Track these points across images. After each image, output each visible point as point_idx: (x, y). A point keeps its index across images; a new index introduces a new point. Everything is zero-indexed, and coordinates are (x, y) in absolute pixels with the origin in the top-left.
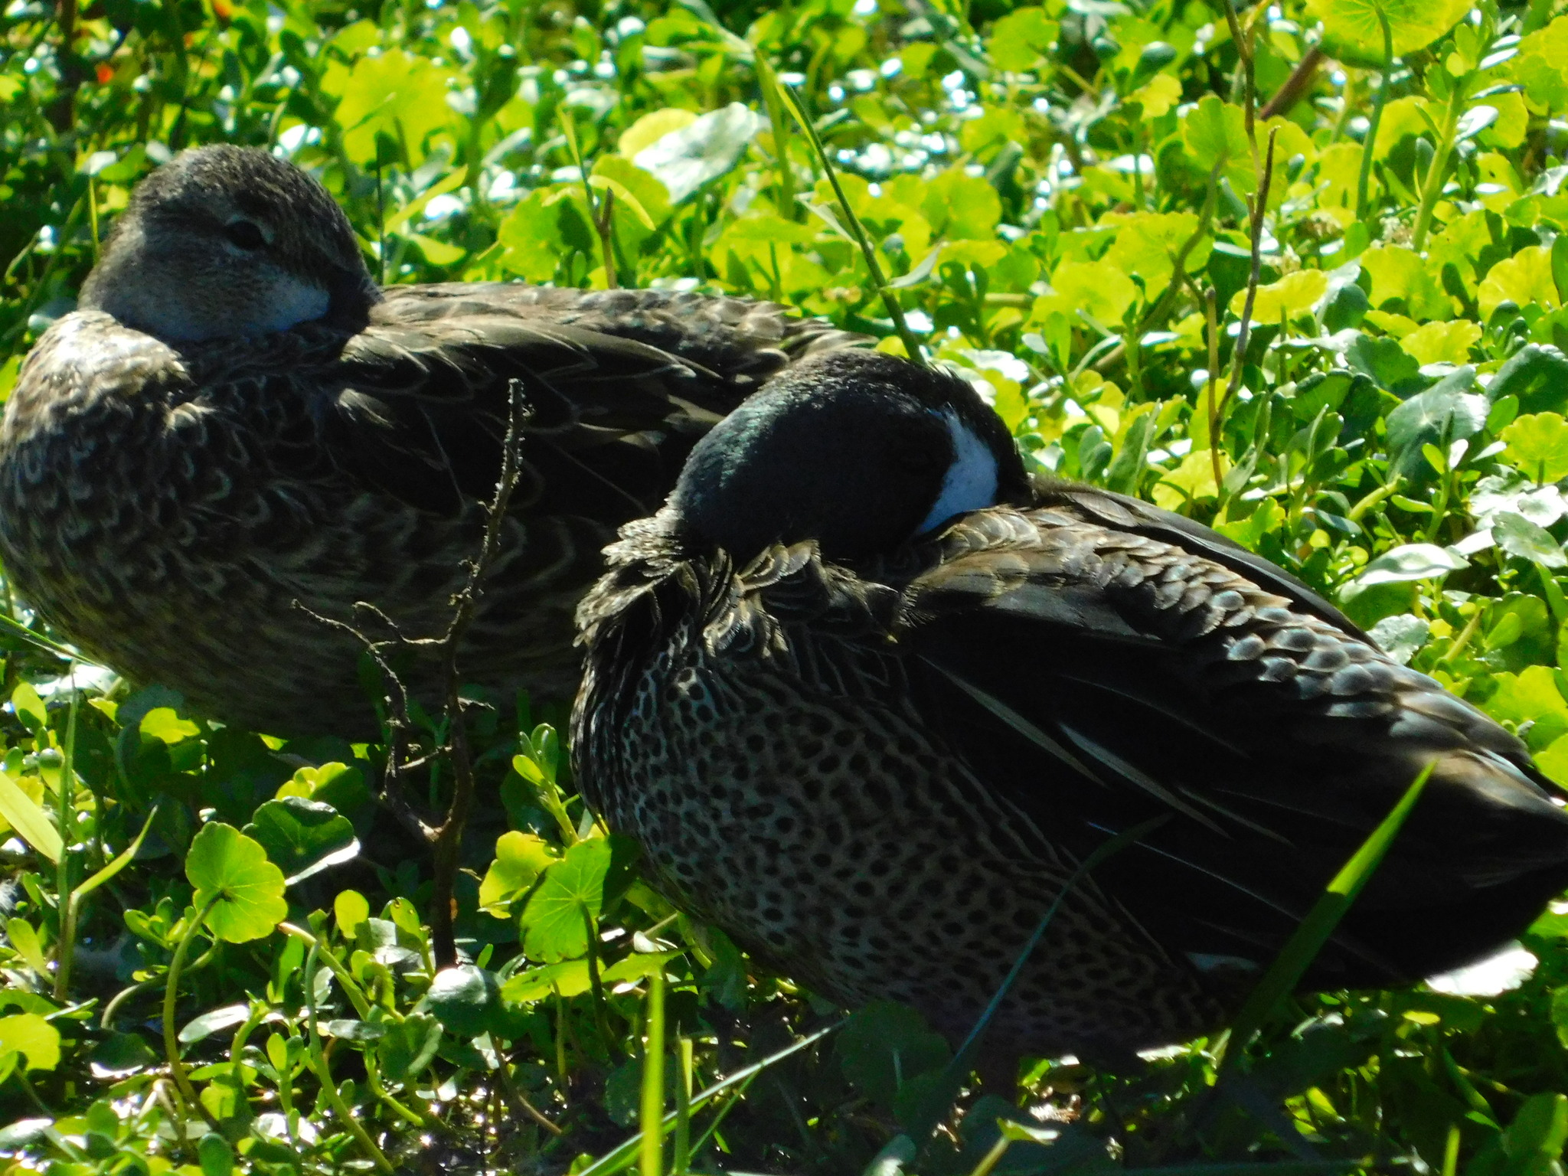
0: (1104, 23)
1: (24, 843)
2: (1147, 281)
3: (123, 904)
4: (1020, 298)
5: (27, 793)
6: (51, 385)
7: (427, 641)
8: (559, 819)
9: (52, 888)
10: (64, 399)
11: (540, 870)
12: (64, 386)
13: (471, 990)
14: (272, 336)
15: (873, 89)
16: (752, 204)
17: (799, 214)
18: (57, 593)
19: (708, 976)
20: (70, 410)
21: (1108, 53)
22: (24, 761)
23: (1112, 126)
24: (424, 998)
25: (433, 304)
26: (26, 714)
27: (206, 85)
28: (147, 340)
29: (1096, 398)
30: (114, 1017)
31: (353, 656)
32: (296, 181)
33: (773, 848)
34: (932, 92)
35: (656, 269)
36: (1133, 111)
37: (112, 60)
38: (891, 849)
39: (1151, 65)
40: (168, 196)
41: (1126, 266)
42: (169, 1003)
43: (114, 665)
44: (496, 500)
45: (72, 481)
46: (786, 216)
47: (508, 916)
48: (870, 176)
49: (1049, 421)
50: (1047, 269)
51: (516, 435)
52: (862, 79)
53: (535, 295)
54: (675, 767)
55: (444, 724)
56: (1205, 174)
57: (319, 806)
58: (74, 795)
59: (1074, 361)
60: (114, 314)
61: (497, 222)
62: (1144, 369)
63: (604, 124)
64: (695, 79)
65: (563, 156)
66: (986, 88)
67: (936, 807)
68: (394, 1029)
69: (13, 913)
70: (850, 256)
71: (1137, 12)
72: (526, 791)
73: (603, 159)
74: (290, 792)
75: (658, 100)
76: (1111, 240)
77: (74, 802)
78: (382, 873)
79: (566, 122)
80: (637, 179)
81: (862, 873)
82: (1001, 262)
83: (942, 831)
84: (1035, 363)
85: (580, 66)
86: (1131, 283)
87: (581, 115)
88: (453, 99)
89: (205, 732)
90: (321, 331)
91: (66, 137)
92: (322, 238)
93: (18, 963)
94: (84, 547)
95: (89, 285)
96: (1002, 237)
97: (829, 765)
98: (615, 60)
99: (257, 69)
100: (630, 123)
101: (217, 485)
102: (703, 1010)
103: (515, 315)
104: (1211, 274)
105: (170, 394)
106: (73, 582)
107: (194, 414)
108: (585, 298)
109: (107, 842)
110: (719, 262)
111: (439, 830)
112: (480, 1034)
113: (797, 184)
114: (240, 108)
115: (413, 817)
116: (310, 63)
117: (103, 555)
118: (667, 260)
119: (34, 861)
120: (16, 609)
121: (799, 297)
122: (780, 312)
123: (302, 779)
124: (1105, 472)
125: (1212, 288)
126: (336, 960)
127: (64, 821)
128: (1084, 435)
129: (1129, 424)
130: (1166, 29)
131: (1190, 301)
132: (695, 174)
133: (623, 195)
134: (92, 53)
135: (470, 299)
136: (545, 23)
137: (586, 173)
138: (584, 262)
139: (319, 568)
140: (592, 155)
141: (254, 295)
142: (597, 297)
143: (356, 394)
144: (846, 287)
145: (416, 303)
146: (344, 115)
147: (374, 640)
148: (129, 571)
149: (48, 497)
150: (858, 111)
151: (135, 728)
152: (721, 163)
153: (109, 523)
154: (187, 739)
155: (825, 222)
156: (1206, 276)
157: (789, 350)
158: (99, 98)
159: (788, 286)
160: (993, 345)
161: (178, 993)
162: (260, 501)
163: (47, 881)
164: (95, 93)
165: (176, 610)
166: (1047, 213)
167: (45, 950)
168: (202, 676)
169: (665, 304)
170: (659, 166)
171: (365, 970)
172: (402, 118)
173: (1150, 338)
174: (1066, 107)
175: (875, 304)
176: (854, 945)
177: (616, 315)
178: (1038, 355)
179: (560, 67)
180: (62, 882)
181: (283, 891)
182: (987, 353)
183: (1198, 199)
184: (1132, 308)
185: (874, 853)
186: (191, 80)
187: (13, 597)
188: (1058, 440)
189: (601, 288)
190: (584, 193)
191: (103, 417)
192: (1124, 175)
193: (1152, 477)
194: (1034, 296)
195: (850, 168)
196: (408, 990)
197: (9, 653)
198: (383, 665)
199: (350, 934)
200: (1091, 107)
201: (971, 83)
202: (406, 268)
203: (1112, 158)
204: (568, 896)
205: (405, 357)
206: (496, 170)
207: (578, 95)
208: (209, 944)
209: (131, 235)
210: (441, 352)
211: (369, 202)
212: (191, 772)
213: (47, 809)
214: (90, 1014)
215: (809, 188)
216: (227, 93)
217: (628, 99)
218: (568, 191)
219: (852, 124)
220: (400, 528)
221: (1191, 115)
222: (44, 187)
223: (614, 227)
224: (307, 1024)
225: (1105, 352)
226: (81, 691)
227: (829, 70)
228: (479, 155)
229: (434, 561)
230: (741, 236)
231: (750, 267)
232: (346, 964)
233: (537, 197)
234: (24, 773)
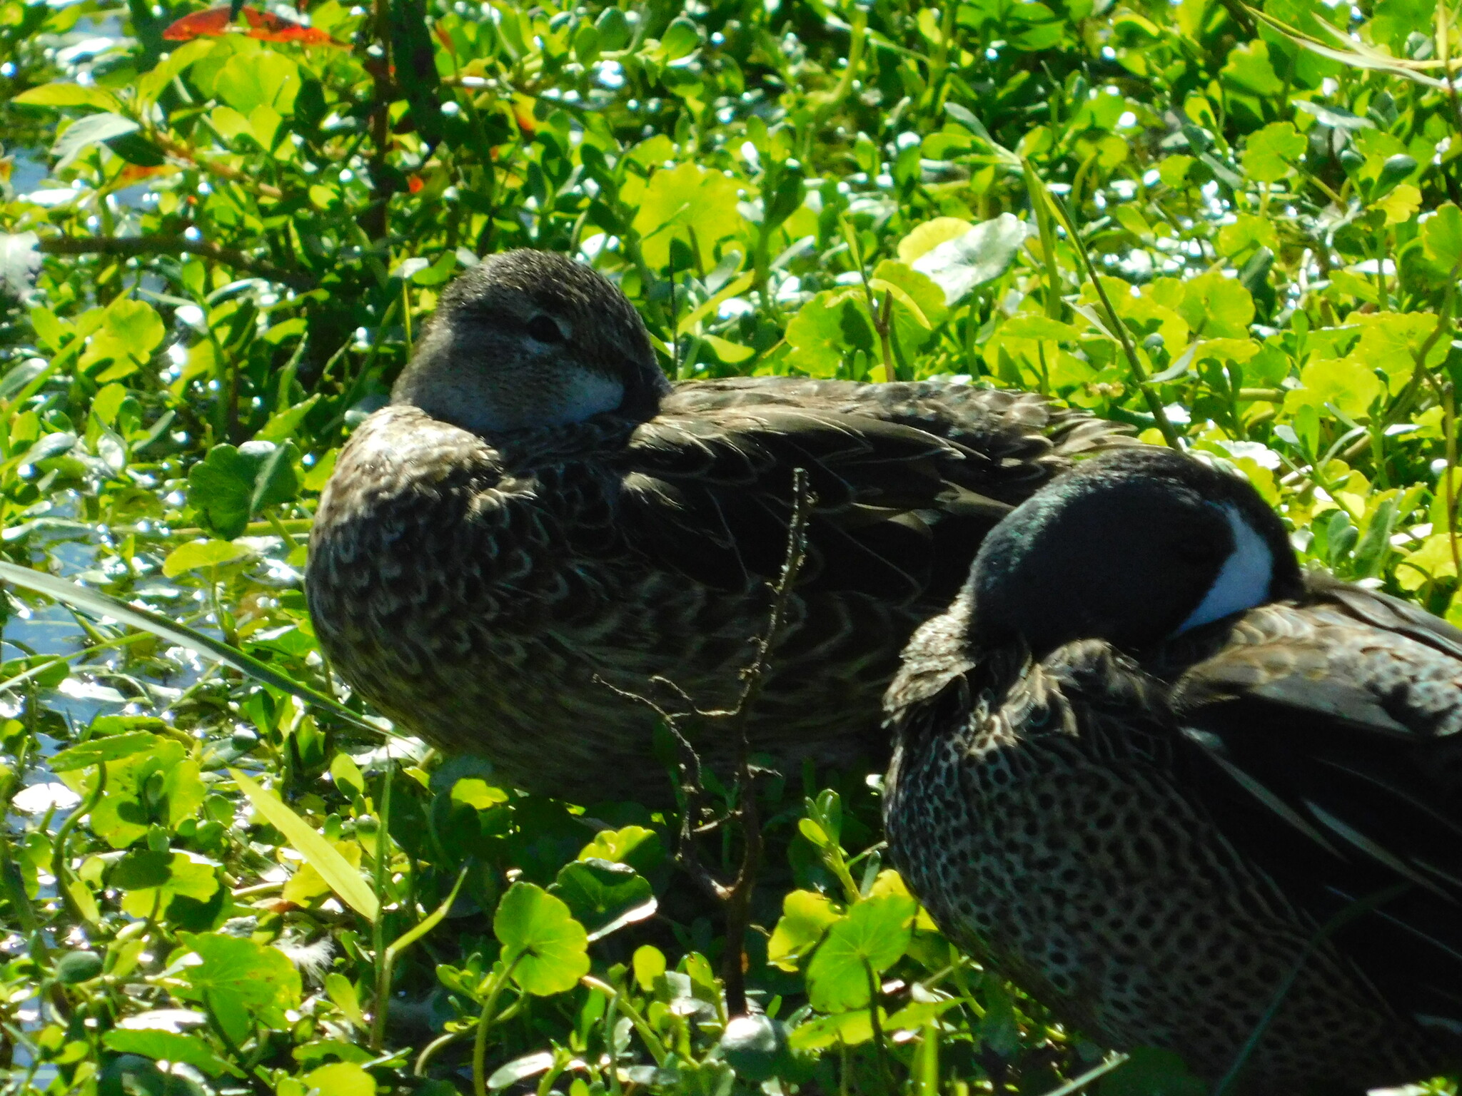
0: (1350, 137)
1: (342, 902)
2: (1390, 376)
3: (436, 960)
4: (1272, 391)
5: (345, 857)
6: (363, 472)
7: (719, 712)
8: (842, 878)
9: (368, 945)
10: (375, 486)
11: (825, 926)
12: (376, 475)
13: (761, 1038)
14: (570, 427)
15: (1135, 198)
16: (1022, 306)
17: (1065, 315)
18: (369, 665)
19: (982, 1025)
20: (381, 495)
21: (1354, 164)
22: (343, 826)
23: (1358, 232)
24: (718, 1046)
25: (719, 396)
26: (342, 781)
27: (512, 194)
28: (453, 431)
29: (1342, 485)
30: (428, 1064)
31: (649, 725)
32: (592, 283)
33: (1060, 898)
34: (1189, 200)
35: (932, 366)
36: (1376, 218)
37: (423, 171)
38: (1156, 905)
39: (1394, 175)
40: (473, 297)
41: (1370, 362)
42: (479, 1051)
43: (423, 735)
44: (782, 581)
45: (383, 561)
46: (1053, 317)
47: (794, 969)
48: (1132, 279)
49: (1300, 507)
50: (1298, 366)
51: (801, 521)
52: (1124, 188)
53: (815, 388)
54: (973, 828)
55: (735, 789)
56: (1444, 277)
57: (619, 867)
58: (390, 858)
59: (1322, 450)
60: (423, 408)
61: (785, 322)
62: (1388, 459)
63: (884, 232)
64: (968, 190)
65: (845, 262)
66: (1238, 196)
67: (1193, 869)
68: (689, 1075)
69: (331, 969)
70: (1114, 354)
71: (1380, 127)
72: (812, 852)
73: (883, 263)
74: (590, 854)
75: (934, 209)
76: (1357, 338)
77: (389, 864)
78: (678, 929)
79: (849, 230)
80: (915, 282)
81: (1130, 925)
82: (1254, 359)
83: (1198, 892)
84: (1287, 453)
85: (861, 177)
86: (1376, 377)
87: (863, 223)
88: (743, 208)
89: (513, 799)
90: (615, 421)
91: (380, 243)
92: (616, 334)
93: (336, 1015)
94: (394, 622)
95: (401, 381)
96: (1255, 335)
97: (1106, 822)
98: (892, 172)
99: (560, 180)
100: (908, 231)
101: (519, 564)
102: (976, 1056)
103: (797, 405)
104: (1451, 371)
105: (475, 480)
106: (384, 654)
107: (498, 499)
108: (862, 390)
109: (420, 901)
110: (991, 360)
111: (731, 889)
112: (768, 1078)
113: (1064, 287)
114: (544, 216)
115: (706, 877)
116: (609, 175)
117: (411, 629)
118: (943, 357)
119: (351, 919)
120: (335, 685)
121: (1066, 392)
122: (1044, 403)
123: (603, 842)
124: (1352, 554)
125: (1449, 383)
126: (635, 1011)
127: (380, 883)
128: (1332, 519)
129: (1374, 509)
130: (1407, 142)
131: (1430, 395)
132: (967, 278)
133: (901, 297)
134: (404, 164)
135: (758, 391)
136: (829, 137)
137: (866, 276)
138: (864, 360)
139: (612, 641)
140: (872, 261)
141: (554, 388)
142: (874, 389)
143: (648, 479)
144: (1109, 383)
145: (703, 394)
146: (641, 224)
147: (670, 711)
148: (436, 644)
149: (361, 576)
150: (1120, 218)
151: (447, 795)
152: (993, 269)
153: (416, 600)
154: (495, 805)
155: (1091, 323)
156: (1445, 371)
157: (1053, 437)
158: (411, 208)
159: (1055, 381)
160: (1247, 436)
161: (487, 1042)
162: (559, 578)
163: (364, 938)
164: (406, 201)
165: (480, 680)
166: (1297, 313)
167: (361, 1003)
168: (505, 744)
169: (938, 394)
170: (934, 272)
171: (662, 1020)
172: (694, 226)
173: (1393, 429)
174: (1315, 215)
175: (1137, 399)
176: (1122, 990)
177: (891, 405)
178: (1289, 445)
179: (842, 179)
180: (378, 938)
181: (585, 947)
182: (1241, 444)
183: (1437, 300)
184: (1377, 400)
185: (1140, 907)
186: (498, 191)
187: (332, 673)
188: (1308, 525)
189: (880, 381)
190: (865, 294)
191: (411, 502)
192: (1369, 277)
193: (1395, 558)
194: (1286, 390)
195: (1114, 272)
196: (701, 1038)
197: (329, 726)
198: (679, 735)
199: (648, 987)
200: (1338, 214)
201: (1226, 192)
202: (700, 366)
203: (1358, 263)
204: (851, 950)
205: (693, 444)
206: (783, 274)
207: (860, 205)
208: (516, 997)
209: (440, 334)
210: (726, 439)
211: (664, 304)
212: (500, 836)
213: (364, 871)
214: (404, 1062)
215: (1075, 291)
216: (531, 203)
217: (906, 208)
218: (850, 294)
219: (1114, 230)
220: (689, 604)
221: (1430, 221)
222: (359, 291)
223: (893, 327)
224: (608, 1071)
225: (1350, 442)
226: (396, 761)
227: (1094, 181)
228: (767, 261)
229: (720, 634)
230: (1012, 335)
231: (1020, 364)
232: (644, 1015)
233: (821, 299)
234: (342, 837)
